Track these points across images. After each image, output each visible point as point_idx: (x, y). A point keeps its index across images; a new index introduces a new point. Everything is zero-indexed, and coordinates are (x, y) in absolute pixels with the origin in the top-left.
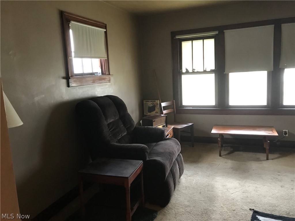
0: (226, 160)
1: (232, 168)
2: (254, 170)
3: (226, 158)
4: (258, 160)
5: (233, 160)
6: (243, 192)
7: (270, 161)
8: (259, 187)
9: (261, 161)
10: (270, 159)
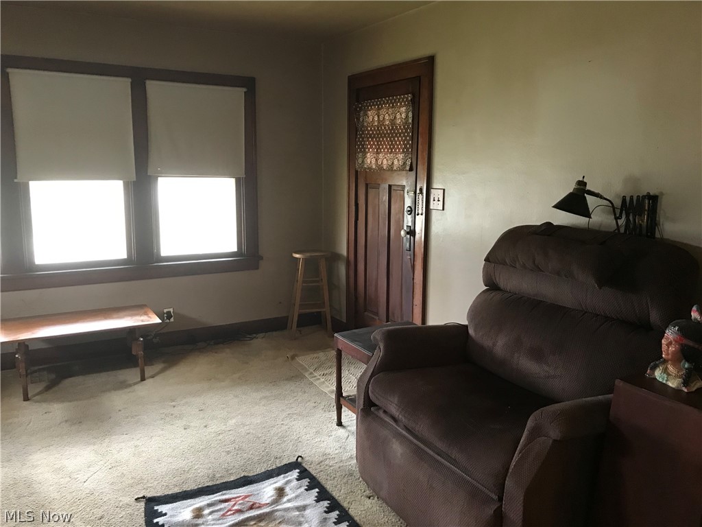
0: (44, 405)
1: (66, 421)
2: (120, 411)
3: (45, 401)
4: (123, 385)
5: (63, 402)
6: (110, 467)
7: (149, 382)
8: (141, 444)
9: (130, 386)
10: (148, 378)
